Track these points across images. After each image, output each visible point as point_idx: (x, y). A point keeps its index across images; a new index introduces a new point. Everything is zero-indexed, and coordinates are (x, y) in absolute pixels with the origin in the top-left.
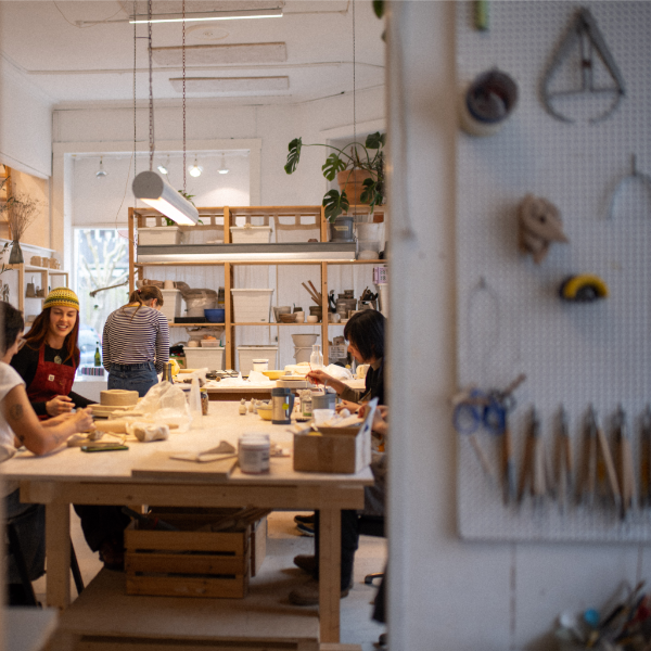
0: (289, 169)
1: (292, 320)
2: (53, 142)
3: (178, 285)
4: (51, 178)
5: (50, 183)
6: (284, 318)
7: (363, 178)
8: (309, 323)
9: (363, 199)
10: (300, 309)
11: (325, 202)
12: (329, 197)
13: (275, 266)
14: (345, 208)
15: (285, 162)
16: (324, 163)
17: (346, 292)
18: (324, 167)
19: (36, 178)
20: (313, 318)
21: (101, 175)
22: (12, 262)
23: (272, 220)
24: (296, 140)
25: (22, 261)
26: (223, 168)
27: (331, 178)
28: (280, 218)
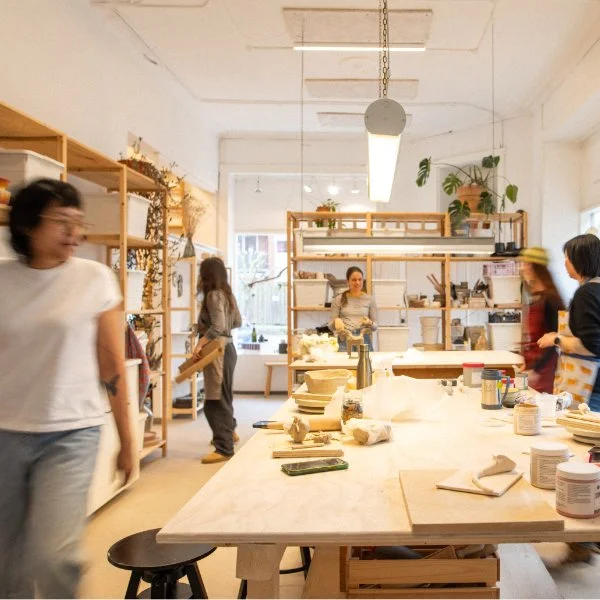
0: (420, 182)
1: (420, 305)
2: (220, 163)
3: (328, 276)
4: (218, 192)
5: (218, 196)
6: (415, 304)
7: (480, 192)
8: (435, 308)
9: (479, 208)
10: (425, 297)
11: (450, 209)
12: (453, 206)
13: (404, 263)
14: (468, 215)
15: (416, 177)
16: (444, 181)
17: (462, 283)
18: (444, 184)
19: (205, 192)
20: (438, 304)
21: (258, 191)
22: (186, 256)
23: (402, 224)
24: (426, 160)
25: (193, 255)
26: (355, 188)
27: (449, 192)
28: (409, 224)
